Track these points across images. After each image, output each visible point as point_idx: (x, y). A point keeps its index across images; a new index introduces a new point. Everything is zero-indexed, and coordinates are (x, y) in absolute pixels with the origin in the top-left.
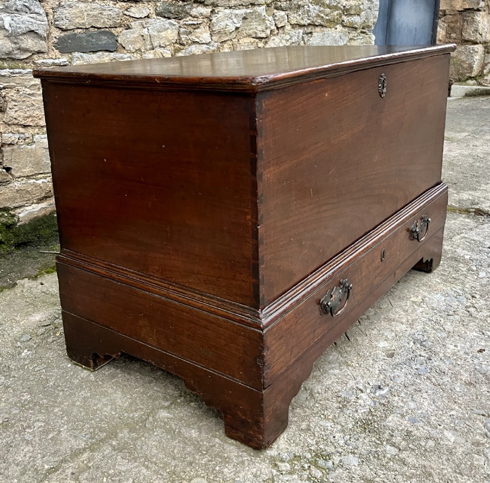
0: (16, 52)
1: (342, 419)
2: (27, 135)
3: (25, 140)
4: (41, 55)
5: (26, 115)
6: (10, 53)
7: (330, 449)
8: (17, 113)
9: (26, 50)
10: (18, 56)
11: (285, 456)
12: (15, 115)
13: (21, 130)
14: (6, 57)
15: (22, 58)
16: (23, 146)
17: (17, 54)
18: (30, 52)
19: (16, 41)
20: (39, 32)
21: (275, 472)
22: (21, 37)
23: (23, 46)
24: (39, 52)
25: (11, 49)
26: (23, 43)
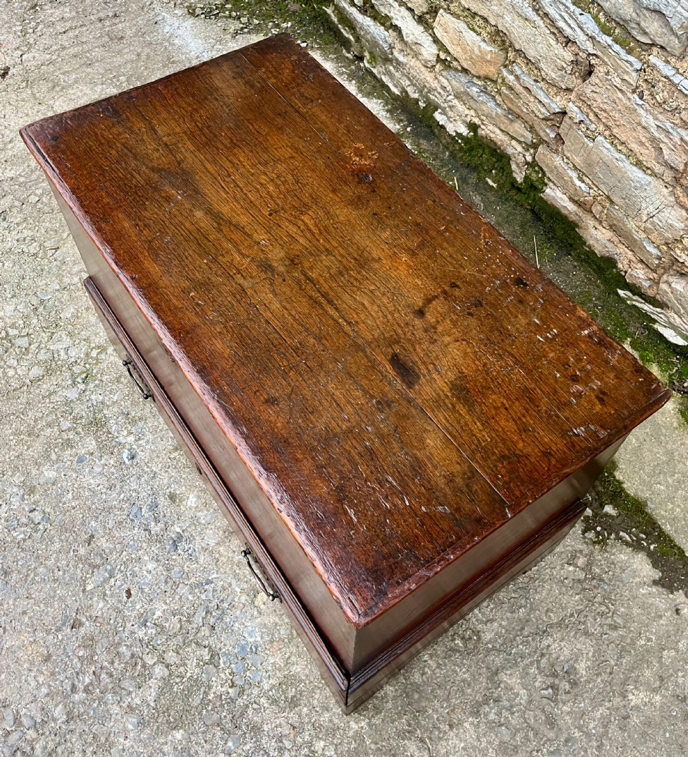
0: (634, 26)
1: (116, 409)
2: (593, 127)
3: (587, 129)
4: (665, 53)
5: (601, 105)
6: (625, 21)
7: (91, 386)
8: (595, 95)
9: (645, 33)
10: (634, 33)
11: (103, 356)
12: (591, 95)
13: (592, 116)
14: (622, 23)
15: (638, 38)
16: (580, 133)
17: (633, 28)
18: (651, 39)
19: (638, 11)
20: (672, 22)
21: (93, 345)
22: (645, 11)
23: (643, 24)
24: (662, 47)
25: (628, 18)
26: (645, 21)
